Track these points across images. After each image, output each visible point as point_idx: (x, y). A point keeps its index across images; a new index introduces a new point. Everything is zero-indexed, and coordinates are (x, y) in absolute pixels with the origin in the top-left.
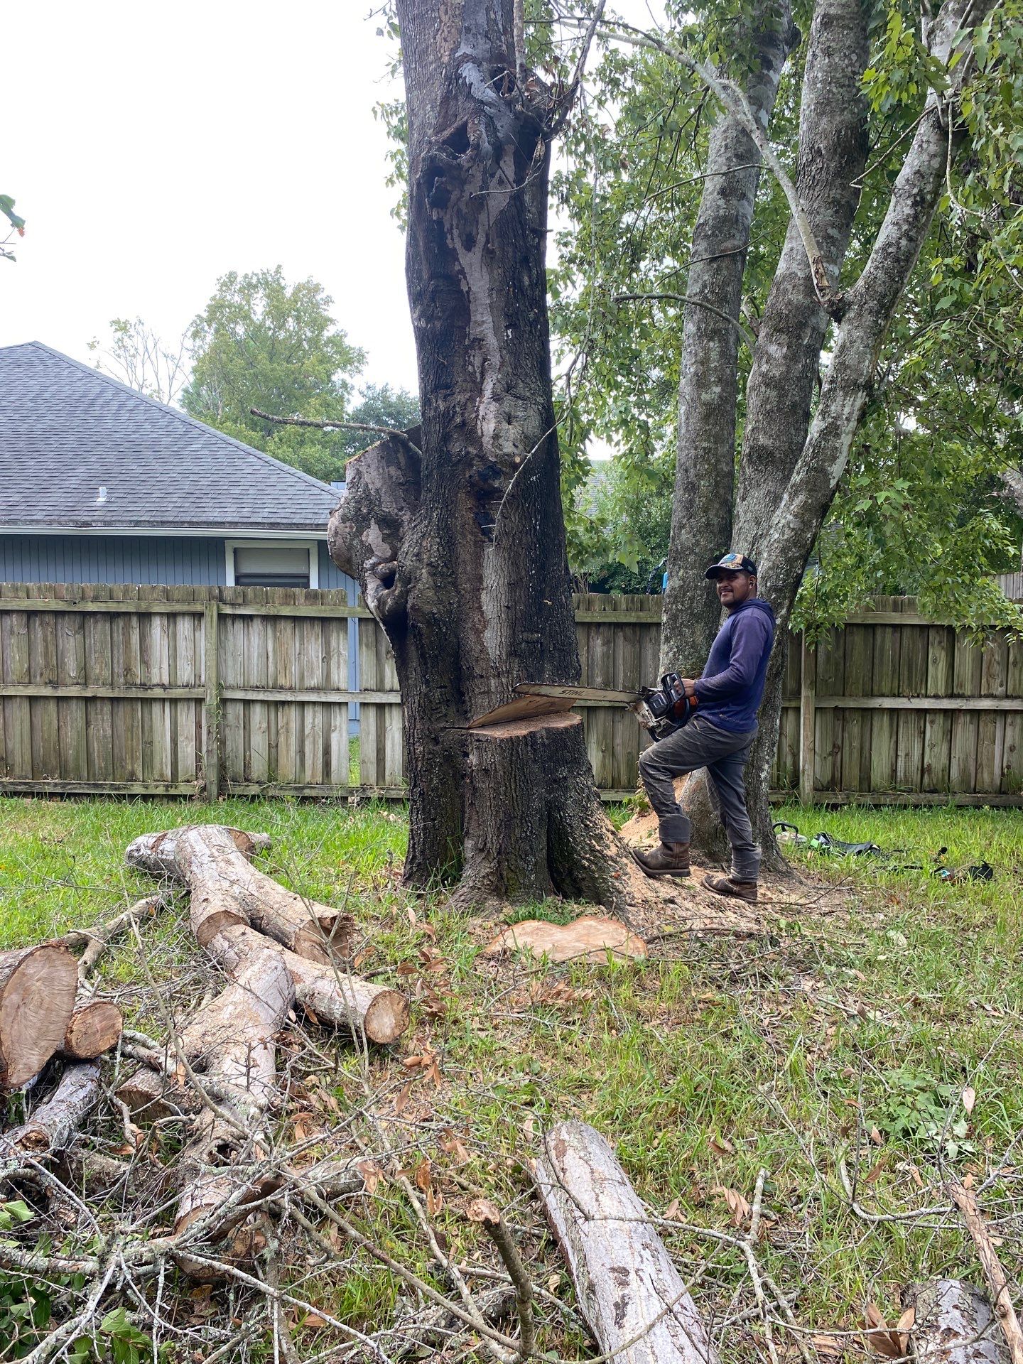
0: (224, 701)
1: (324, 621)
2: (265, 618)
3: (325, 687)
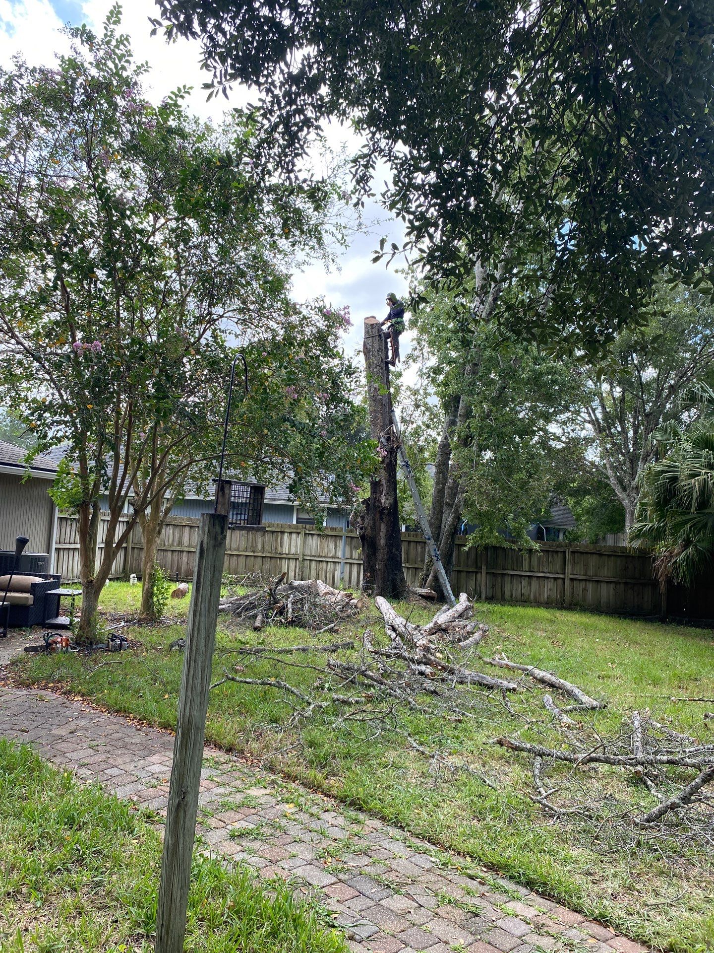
0: (304, 559)
1: (335, 536)
2: (318, 535)
3: (335, 557)
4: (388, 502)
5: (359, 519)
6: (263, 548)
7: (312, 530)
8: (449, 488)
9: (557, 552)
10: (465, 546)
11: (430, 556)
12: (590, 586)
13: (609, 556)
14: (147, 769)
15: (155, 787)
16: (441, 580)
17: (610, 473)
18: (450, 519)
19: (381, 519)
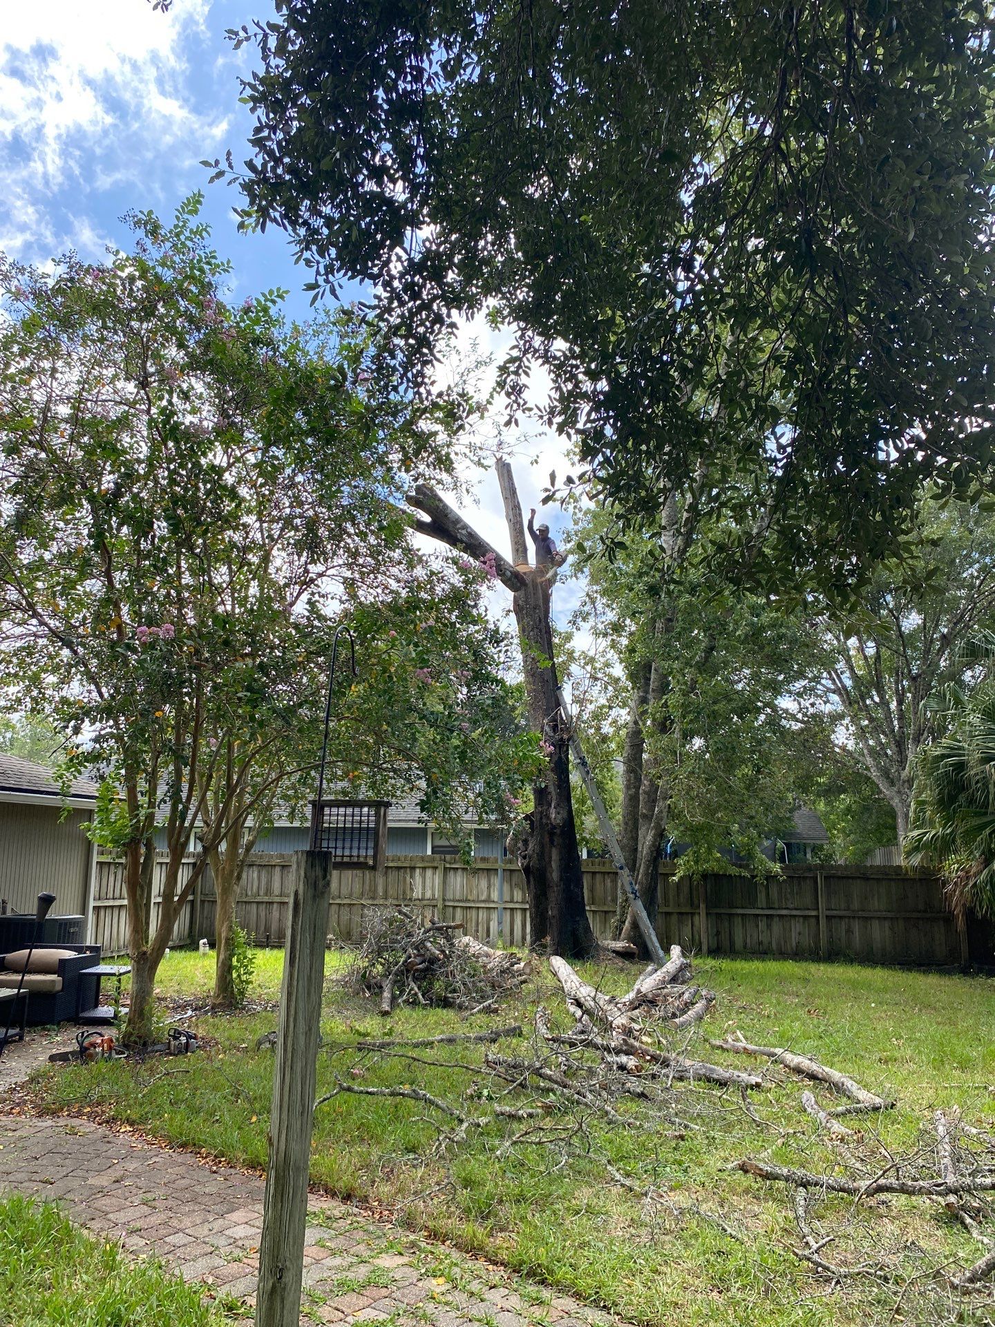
0: (445, 906)
1: (488, 870)
2: (463, 869)
3: (488, 900)
4: (559, 817)
5: (520, 845)
6: (386, 892)
7: (455, 862)
8: (645, 792)
9: (805, 878)
10: (674, 875)
11: (624, 892)
12: (856, 926)
13: (878, 880)
14: (227, 1232)
15: (240, 1261)
16: (642, 926)
17: (869, 761)
18: (649, 837)
19: (552, 842)
